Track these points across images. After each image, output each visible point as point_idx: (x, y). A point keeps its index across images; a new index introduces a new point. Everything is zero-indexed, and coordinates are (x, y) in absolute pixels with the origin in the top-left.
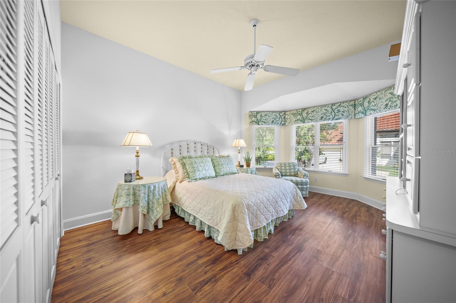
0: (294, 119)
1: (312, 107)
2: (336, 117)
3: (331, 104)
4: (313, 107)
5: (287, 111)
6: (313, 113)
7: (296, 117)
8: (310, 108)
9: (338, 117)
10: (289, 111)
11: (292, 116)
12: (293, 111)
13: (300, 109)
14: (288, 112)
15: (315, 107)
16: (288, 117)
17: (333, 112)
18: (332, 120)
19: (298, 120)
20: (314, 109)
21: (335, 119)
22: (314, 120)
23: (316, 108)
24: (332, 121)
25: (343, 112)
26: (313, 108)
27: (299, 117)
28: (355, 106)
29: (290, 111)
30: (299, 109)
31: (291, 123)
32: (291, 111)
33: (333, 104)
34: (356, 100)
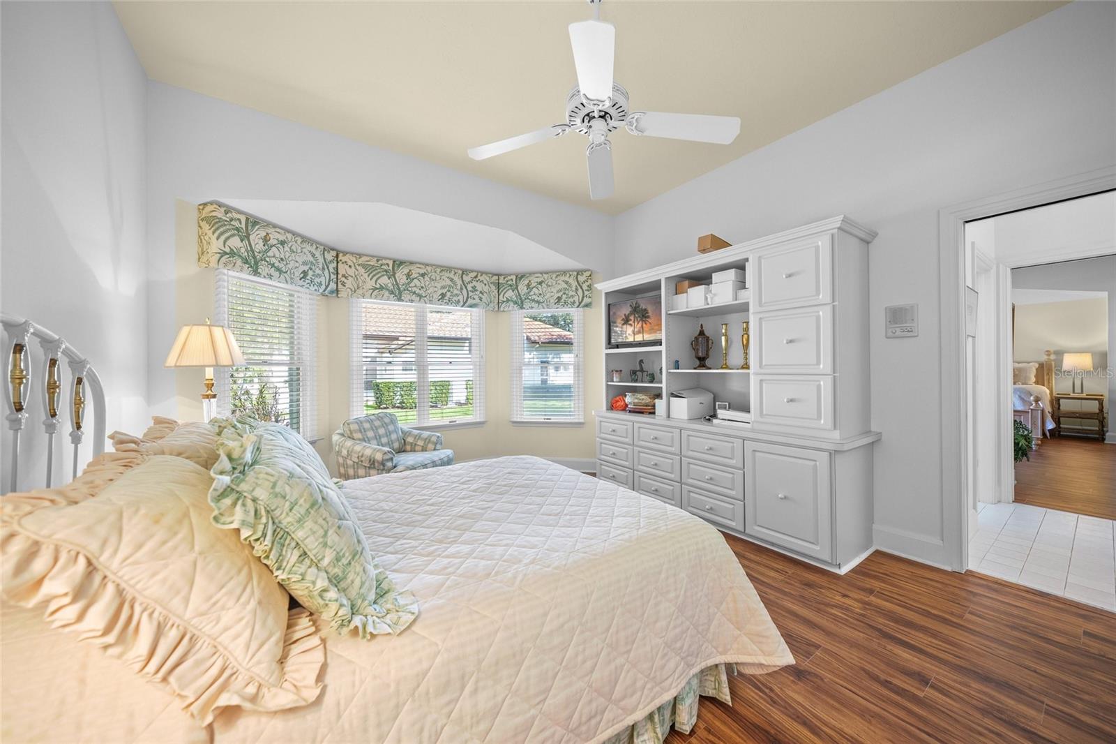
0: (371, 284)
1: (420, 264)
2: (470, 301)
3: (461, 270)
4: (423, 264)
5: (345, 253)
6: (422, 278)
7: (375, 278)
8: (416, 263)
9: (474, 302)
10: (352, 254)
11: (362, 270)
12: (367, 259)
13: (390, 259)
14: (348, 255)
15: (427, 265)
16: (351, 272)
17: (464, 287)
18: (462, 306)
19: (382, 288)
20: (425, 271)
21: (467, 304)
22: (426, 297)
23: (429, 268)
24: (463, 308)
25: (481, 292)
26: (423, 267)
27: (384, 280)
28: (498, 285)
29: (357, 254)
30: (386, 258)
31: (360, 291)
32: (360, 255)
33: (465, 272)
34: (501, 275)
